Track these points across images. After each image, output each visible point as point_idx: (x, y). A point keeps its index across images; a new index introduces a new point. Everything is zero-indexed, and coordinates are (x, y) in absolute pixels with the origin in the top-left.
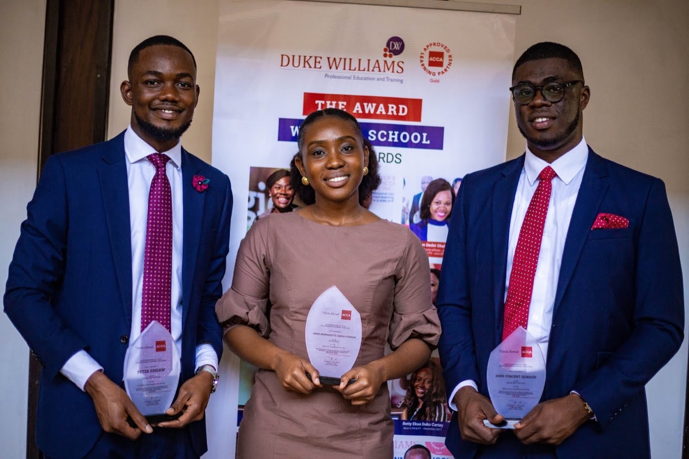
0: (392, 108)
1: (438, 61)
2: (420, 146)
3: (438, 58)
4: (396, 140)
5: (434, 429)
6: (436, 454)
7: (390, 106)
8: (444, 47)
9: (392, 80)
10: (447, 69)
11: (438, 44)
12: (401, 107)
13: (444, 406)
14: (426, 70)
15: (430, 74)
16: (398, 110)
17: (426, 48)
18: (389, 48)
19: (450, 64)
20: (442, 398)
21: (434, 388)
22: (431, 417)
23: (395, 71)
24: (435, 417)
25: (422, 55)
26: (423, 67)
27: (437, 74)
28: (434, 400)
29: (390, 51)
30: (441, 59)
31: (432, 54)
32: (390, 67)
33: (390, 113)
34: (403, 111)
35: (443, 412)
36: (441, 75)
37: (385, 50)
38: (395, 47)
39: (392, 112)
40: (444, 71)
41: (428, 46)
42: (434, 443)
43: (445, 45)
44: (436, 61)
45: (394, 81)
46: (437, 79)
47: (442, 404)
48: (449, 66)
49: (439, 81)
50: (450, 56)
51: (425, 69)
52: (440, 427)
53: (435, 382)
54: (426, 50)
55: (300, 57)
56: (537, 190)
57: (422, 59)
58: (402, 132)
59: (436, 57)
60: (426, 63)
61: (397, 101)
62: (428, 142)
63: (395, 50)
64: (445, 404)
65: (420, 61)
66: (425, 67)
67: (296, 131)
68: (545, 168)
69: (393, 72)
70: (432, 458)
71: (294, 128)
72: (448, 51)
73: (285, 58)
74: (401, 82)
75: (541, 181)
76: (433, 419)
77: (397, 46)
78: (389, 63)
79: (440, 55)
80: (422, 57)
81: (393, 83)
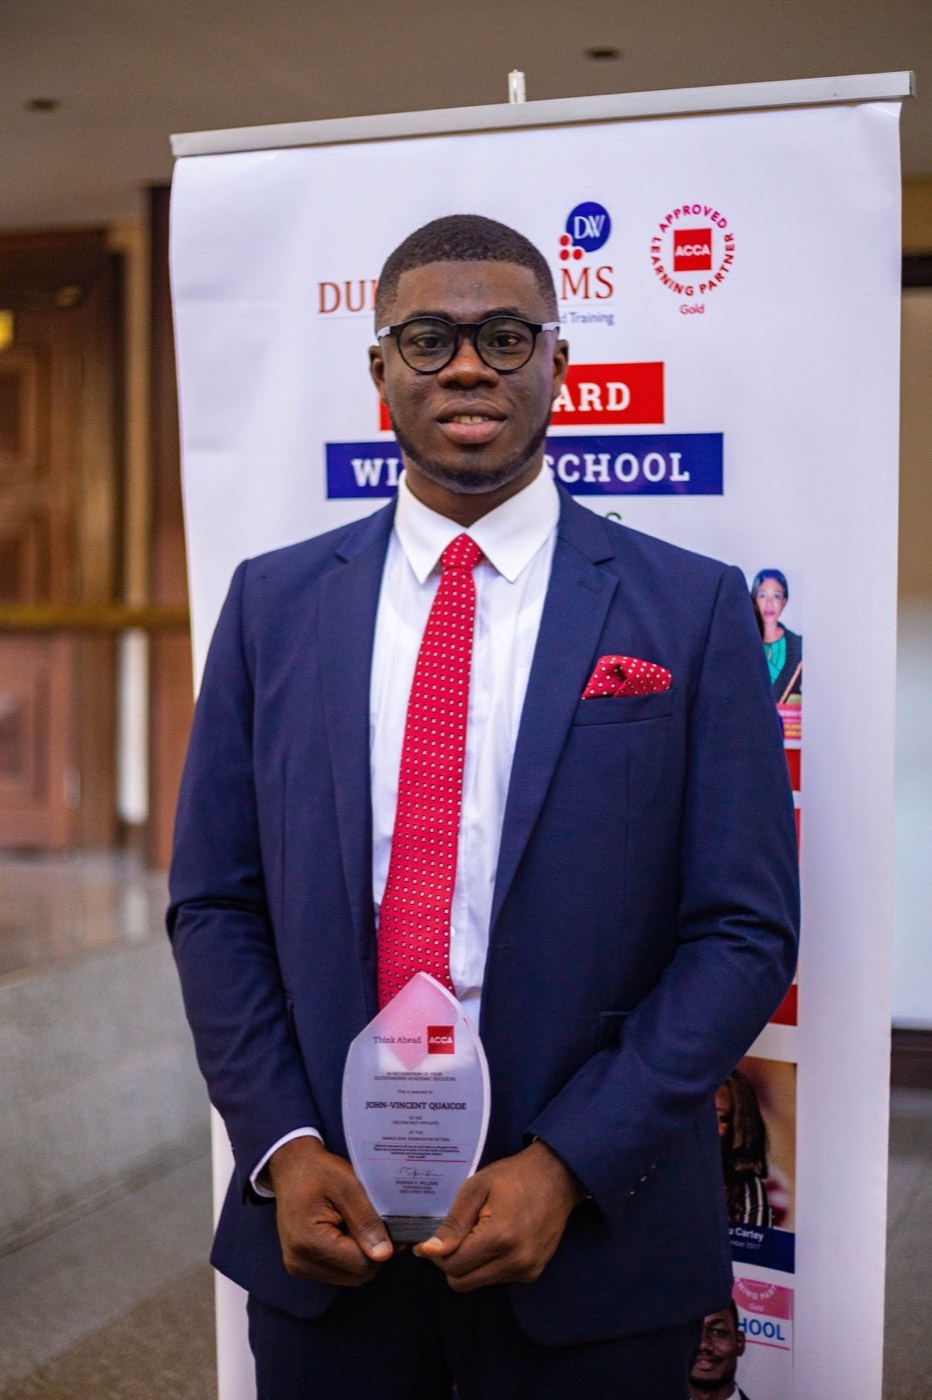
0: (590, 394)
1: (697, 254)
2: (665, 488)
3: (699, 247)
4: (605, 478)
5: (741, 1244)
6: (750, 1310)
7: (584, 387)
8: (712, 214)
9: (585, 320)
10: (723, 273)
11: (697, 209)
12: (612, 387)
13: (762, 1185)
14: (669, 283)
15: (680, 291)
16: (604, 398)
17: (665, 222)
18: (572, 234)
19: (729, 260)
20: (756, 1162)
21: (738, 1137)
22: (733, 1212)
23: (592, 294)
24: (744, 1213)
25: (657, 244)
26: (661, 275)
27: (697, 290)
28: (738, 1168)
29: (576, 243)
30: (706, 247)
31: (682, 238)
32: (580, 282)
33: (584, 407)
34: (619, 399)
35: (761, 1202)
36: (707, 291)
37: (564, 241)
38: (588, 231)
39: (591, 403)
40: (715, 281)
41: (669, 218)
42: (742, 1280)
43: (715, 209)
44: (693, 255)
45: (590, 320)
46: (699, 305)
47: (757, 1181)
48: (727, 266)
49: (702, 308)
50: (728, 238)
51: (665, 279)
52: (755, 1241)
53: (736, 1119)
54: (667, 229)
55: (362, 282)
56: (437, 599)
57: (656, 255)
58: (619, 454)
59: (692, 245)
60: (668, 263)
61: (601, 374)
62: (686, 477)
63: (588, 237)
64: (765, 1181)
65: (652, 261)
66: (665, 276)
67: (366, 472)
68: (457, 540)
69: (587, 297)
70: (741, 1321)
71: (362, 466)
72: (722, 224)
73: (330, 292)
74: (610, 320)
75: (446, 573)
76: (738, 1217)
77: (592, 228)
78: (576, 275)
79: (703, 237)
80: (656, 249)
81: (589, 325)
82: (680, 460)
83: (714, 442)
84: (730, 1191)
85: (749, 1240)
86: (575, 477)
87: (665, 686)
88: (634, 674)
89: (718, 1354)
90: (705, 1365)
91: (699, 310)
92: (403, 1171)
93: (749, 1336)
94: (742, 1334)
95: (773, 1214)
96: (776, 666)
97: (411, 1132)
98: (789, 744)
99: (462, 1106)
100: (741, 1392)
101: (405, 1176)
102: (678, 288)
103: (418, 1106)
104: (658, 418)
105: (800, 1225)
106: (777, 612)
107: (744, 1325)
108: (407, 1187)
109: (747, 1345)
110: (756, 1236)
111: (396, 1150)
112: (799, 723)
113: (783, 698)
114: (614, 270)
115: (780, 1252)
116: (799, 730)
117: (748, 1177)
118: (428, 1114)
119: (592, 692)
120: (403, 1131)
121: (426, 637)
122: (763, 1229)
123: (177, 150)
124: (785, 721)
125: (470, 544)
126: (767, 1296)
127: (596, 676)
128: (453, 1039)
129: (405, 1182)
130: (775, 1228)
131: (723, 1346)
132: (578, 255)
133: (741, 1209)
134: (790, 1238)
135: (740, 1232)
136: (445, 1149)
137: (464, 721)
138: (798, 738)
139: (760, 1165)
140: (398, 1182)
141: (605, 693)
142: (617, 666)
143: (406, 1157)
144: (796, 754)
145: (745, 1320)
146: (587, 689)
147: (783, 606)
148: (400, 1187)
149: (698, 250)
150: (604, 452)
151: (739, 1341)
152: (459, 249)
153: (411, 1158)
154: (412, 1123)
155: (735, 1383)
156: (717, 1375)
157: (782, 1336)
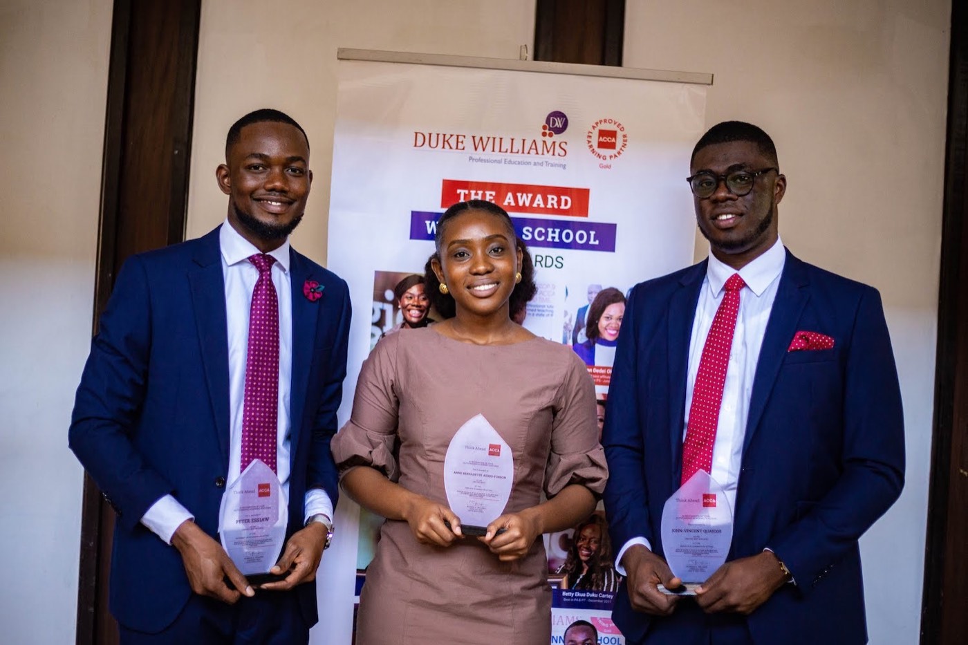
0: (552, 200)
1: (610, 141)
2: (587, 247)
3: (611, 138)
4: (557, 240)
5: (601, 601)
7: (550, 197)
8: (617, 124)
9: (552, 165)
10: (621, 151)
11: (610, 121)
12: (563, 198)
14: (595, 153)
16: (559, 202)
17: (595, 125)
18: (549, 125)
19: (624, 146)
21: (603, 550)
22: (598, 586)
23: (556, 153)
24: (605, 585)
25: (590, 134)
26: (591, 149)
27: (608, 157)
28: (602, 564)
29: (550, 129)
30: (614, 139)
31: (602, 133)
32: (550, 148)
33: (549, 206)
34: (566, 204)
35: (613, 580)
36: (612, 159)
37: (544, 128)
38: (557, 124)
39: (552, 204)
41: (597, 123)
42: (601, 619)
43: (619, 122)
44: (607, 142)
45: (555, 166)
46: (609, 165)
48: (623, 148)
50: (625, 136)
51: (593, 151)
53: (602, 541)
54: (595, 128)
55: (438, 135)
56: (722, 304)
57: (589, 140)
58: (564, 229)
59: (607, 137)
60: (595, 144)
61: (559, 191)
62: (596, 242)
63: (556, 127)
65: (588, 142)
67: (432, 227)
68: (732, 276)
70: (599, 638)
71: (430, 224)
72: (624, 129)
73: (420, 137)
75: (726, 292)
76: (600, 589)
77: (559, 123)
78: (549, 144)
79: (613, 134)
80: (590, 137)
81: (554, 168)
82: (595, 235)
83: (612, 228)
84: (597, 576)
85: (606, 599)
86: (543, 238)
92: (690, 561)
102: (599, 156)
107: (601, 640)
110: (609, 596)
111: (686, 552)
114: (568, 144)
120: (690, 543)
121: (715, 322)
125: (739, 279)
128: (716, 500)
133: (602, 584)
136: (711, 552)
150: (557, 228)
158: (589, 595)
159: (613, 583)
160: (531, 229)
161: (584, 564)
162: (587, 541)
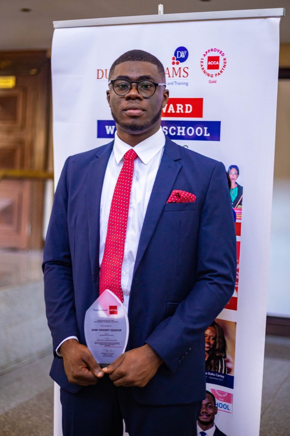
0: (180, 107)
2: (202, 138)
3: (215, 62)
4: (183, 134)
5: (217, 379)
7: (178, 105)
8: (220, 51)
10: (223, 70)
11: (215, 50)
12: (187, 105)
13: (225, 360)
14: (205, 73)
15: (209, 76)
16: (184, 109)
17: (205, 54)
18: (176, 56)
19: (224, 66)
20: (223, 353)
21: (217, 345)
22: (215, 369)
23: (181, 76)
24: (218, 369)
25: (202, 60)
26: (203, 70)
27: (214, 75)
28: (217, 355)
29: (177, 59)
30: (218, 62)
31: (210, 59)
32: (178, 72)
33: (178, 112)
34: (189, 110)
35: (224, 366)
36: (217, 76)
37: (173, 59)
38: (181, 56)
39: (180, 110)
40: (220, 73)
41: (206, 52)
42: (217, 390)
43: (221, 50)
44: (213, 64)
45: (181, 84)
46: (215, 81)
47: (223, 359)
48: (224, 68)
49: (216, 81)
50: (225, 59)
51: (205, 72)
52: (222, 378)
53: (217, 339)
54: (205, 56)
56: (123, 169)
57: (202, 64)
58: (188, 127)
59: (213, 61)
60: (205, 67)
61: (183, 101)
62: (209, 135)
63: (181, 57)
64: (225, 359)
65: (201, 66)
66: (205, 71)
67: (109, 130)
68: (129, 151)
69: (180, 77)
70: (216, 403)
71: (108, 128)
72: (223, 55)
73: (100, 72)
74: (187, 84)
75: (125, 161)
76: (217, 370)
77: (182, 55)
78: (177, 70)
79: (217, 59)
80: (202, 62)
81: (180, 85)
82: (207, 129)
83: (218, 124)
84: (214, 362)
85: (220, 378)
86: (174, 133)
87: (194, 200)
88: (183, 197)
89: (209, 413)
90: (205, 417)
91: (215, 82)
92: (104, 350)
93: (219, 408)
94: (217, 407)
95: (227, 370)
96: (234, 196)
97: (105, 338)
98: (237, 221)
99: (120, 330)
100: (216, 426)
101: (104, 352)
103: (107, 330)
104: (201, 116)
105: (236, 374)
106: (235, 179)
107: (217, 405)
108: (105, 355)
109: (218, 411)
110: (222, 376)
111: (101, 344)
112: (241, 214)
113: (236, 206)
114: (189, 68)
115: (229, 382)
116: (241, 217)
117: (220, 358)
118: (110, 333)
119: (170, 201)
120: (103, 338)
121: (118, 181)
122: (224, 375)
123: (55, 26)
124: (236, 213)
125: (133, 152)
126: (225, 396)
127: (171, 196)
128: (117, 310)
129: (104, 354)
130: (228, 374)
131: (210, 411)
132: (178, 63)
133: (218, 368)
134: (232, 378)
135: (217, 375)
136: (116, 343)
137: (128, 208)
138: (241, 219)
139: (224, 354)
140: (102, 354)
141: (174, 202)
142: (178, 193)
143: (104, 346)
144: (240, 224)
145: (218, 403)
146: (168, 200)
147: (237, 177)
148: (103, 355)
149: (215, 63)
150: (183, 126)
151: (216, 410)
152: (133, 58)
153: (106, 346)
154: (106, 335)
155: (214, 423)
156: (208, 420)
157: (229, 409)
158: (209, 374)
159: (224, 368)
160: (167, 128)
161: (206, 353)
162: (208, 338)
